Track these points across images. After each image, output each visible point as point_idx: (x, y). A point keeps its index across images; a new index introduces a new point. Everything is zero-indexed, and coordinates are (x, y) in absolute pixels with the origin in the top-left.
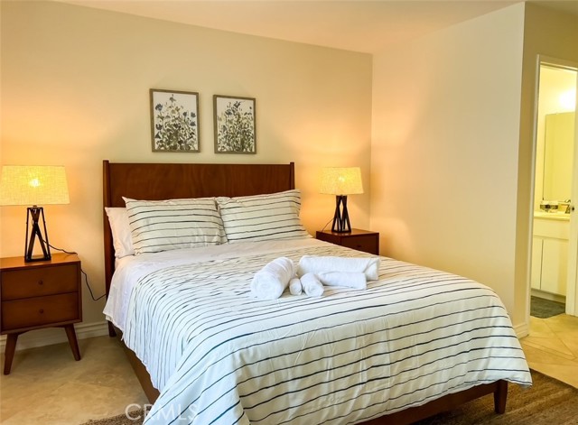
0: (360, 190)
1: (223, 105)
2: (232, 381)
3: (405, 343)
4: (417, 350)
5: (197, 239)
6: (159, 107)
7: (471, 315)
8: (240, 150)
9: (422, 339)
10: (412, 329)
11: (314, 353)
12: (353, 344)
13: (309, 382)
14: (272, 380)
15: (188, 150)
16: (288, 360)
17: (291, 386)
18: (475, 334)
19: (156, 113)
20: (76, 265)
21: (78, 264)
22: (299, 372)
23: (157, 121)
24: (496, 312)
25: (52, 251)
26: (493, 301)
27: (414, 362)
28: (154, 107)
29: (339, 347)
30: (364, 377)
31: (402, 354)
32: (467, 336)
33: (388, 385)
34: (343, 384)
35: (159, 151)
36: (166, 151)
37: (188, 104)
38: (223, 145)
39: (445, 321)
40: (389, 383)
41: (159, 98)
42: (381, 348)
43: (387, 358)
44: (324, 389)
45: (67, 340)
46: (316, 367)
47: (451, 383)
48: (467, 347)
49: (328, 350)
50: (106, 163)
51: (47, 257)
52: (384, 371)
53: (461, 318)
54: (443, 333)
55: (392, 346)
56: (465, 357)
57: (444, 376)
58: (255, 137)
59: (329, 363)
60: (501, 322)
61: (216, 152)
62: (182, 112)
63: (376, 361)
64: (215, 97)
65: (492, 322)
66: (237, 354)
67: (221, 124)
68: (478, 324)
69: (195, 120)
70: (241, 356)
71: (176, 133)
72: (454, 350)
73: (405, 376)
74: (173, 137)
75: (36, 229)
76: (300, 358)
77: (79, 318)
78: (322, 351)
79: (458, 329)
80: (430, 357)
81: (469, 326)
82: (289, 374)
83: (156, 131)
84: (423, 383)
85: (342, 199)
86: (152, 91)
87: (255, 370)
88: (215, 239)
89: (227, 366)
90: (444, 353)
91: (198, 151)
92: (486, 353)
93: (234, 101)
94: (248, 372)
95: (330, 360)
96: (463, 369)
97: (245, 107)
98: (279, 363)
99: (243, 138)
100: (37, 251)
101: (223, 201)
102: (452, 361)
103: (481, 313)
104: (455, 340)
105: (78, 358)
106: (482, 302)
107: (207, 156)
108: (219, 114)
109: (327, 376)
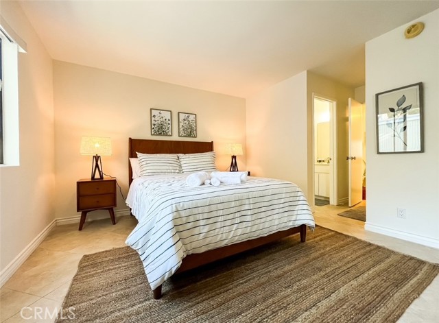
0: (242, 153)
1: (182, 116)
2: (170, 217)
3: (257, 205)
4: (263, 209)
5: (169, 171)
6: (154, 116)
7: (288, 195)
8: (189, 136)
9: (265, 204)
10: (261, 199)
11: (213, 208)
12: (233, 204)
13: (211, 221)
14: (192, 219)
15: (167, 135)
16: (200, 210)
17: (202, 223)
18: (290, 203)
19: (153, 119)
20: (114, 182)
21: (115, 181)
22: (206, 216)
23: (153, 122)
24: (299, 194)
25: (104, 176)
26: (298, 189)
27: (262, 215)
28: (152, 116)
29: (226, 205)
30: (238, 220)
31: (257, 211)
32: (287, 204)
33: (250, 225)
34: (228, 223)
35: (154, 135)
36: (157, 135)
37: (167, 115)
38: (181, 133)
39: (276, 197)
40: (250, 224)
41: (154, 112)
42: (246, 207)
43: (249, 212)
44: (219, 225)
45: (110, 217)
46: (214, 214)
47: (279, 226)
48: (287, 209)
49: (220, 206)
50: (130, 139)
51: (102, 177)
52: (248, 218)
53: (284, 196)
54: (276, 202)
55: (252, 206)
56: (286, 214)
57: (276, 222)
58: (196, 130)
59: (221, 213)
60: (302, 198)
61: (179, 136)
62: (164, 118)
63: (244, 213)
64: (179, 113)
65: (298, 198)
66: (174, 205)
67: (181, 124)
68: (291, 199)
69: (170, 122)
70: (176, 206)
71: (162, 127)
72: (281, 210)
73: (258, 221)
74: (160, 130)
75: (97, 166)
76: (206, 209)
77: (115, 205)
78: (217, 207)
79: (283, 201)
80: (269, 213)
81: (287, 200)
82: (201, 217)
83: (153, 126)
84: (267, 225)
85: (234, 157)
86: (151, 109)
87: (183, 214)
88: (177, 171)
89: (169, 210)
90: (276, 211)
91: (171, 136)
92: (295, 213)
93: (187, 115)
94: (179, 214)
95: (221, 211)
96: (285, 220)
97: (192, 118)
98: (195, 211)
99: (191, 131)
100: (97, 176)
101: (181, 155)
102: (280, 215)
103: (293, 194)
104: (281, 206)
105: (114, 224)
106: (293, 190)
107: (175, 137)
108: (180, 120)
109: (220, 219)
